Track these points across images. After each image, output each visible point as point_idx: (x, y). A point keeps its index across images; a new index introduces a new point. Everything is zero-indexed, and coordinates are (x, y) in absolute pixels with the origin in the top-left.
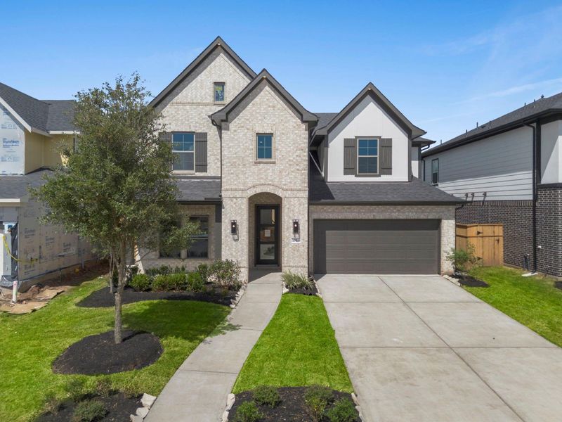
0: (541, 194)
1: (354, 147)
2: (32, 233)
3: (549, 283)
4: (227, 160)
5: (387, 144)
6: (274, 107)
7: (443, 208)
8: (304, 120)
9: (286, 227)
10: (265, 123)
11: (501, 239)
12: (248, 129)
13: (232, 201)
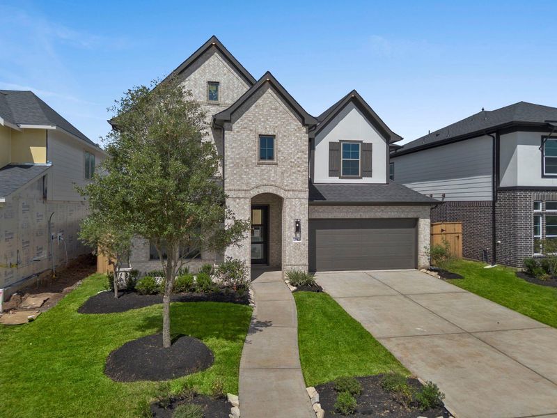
0: (500, 195)
1: (339, 150)
2: (10, 237)
3: (511, 273)
4: (231, 161)
5: (368, 148)
6: (276, 109)
7: (420, 208)
8: (306, 123)
9: (287, 227)
10: (268, 124)
11: (461, 236)
12: (251, 130)
13: (235, 201)
